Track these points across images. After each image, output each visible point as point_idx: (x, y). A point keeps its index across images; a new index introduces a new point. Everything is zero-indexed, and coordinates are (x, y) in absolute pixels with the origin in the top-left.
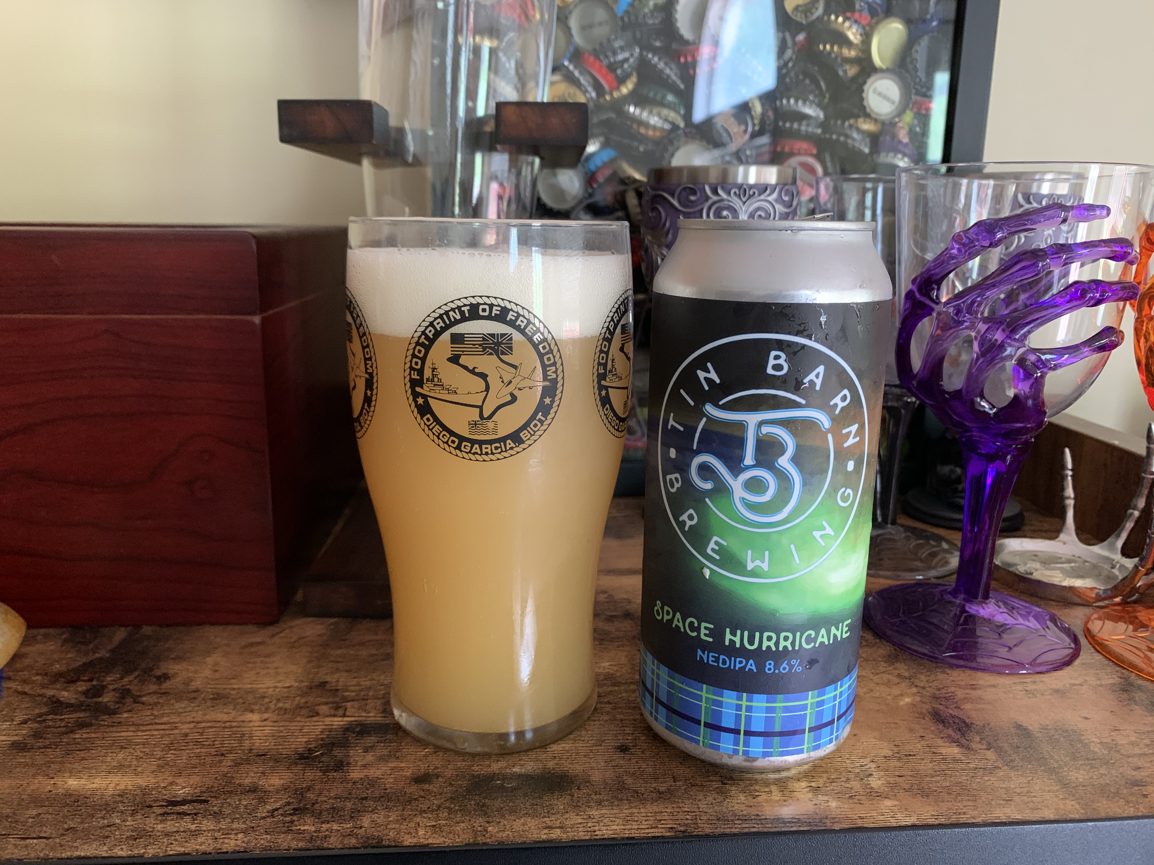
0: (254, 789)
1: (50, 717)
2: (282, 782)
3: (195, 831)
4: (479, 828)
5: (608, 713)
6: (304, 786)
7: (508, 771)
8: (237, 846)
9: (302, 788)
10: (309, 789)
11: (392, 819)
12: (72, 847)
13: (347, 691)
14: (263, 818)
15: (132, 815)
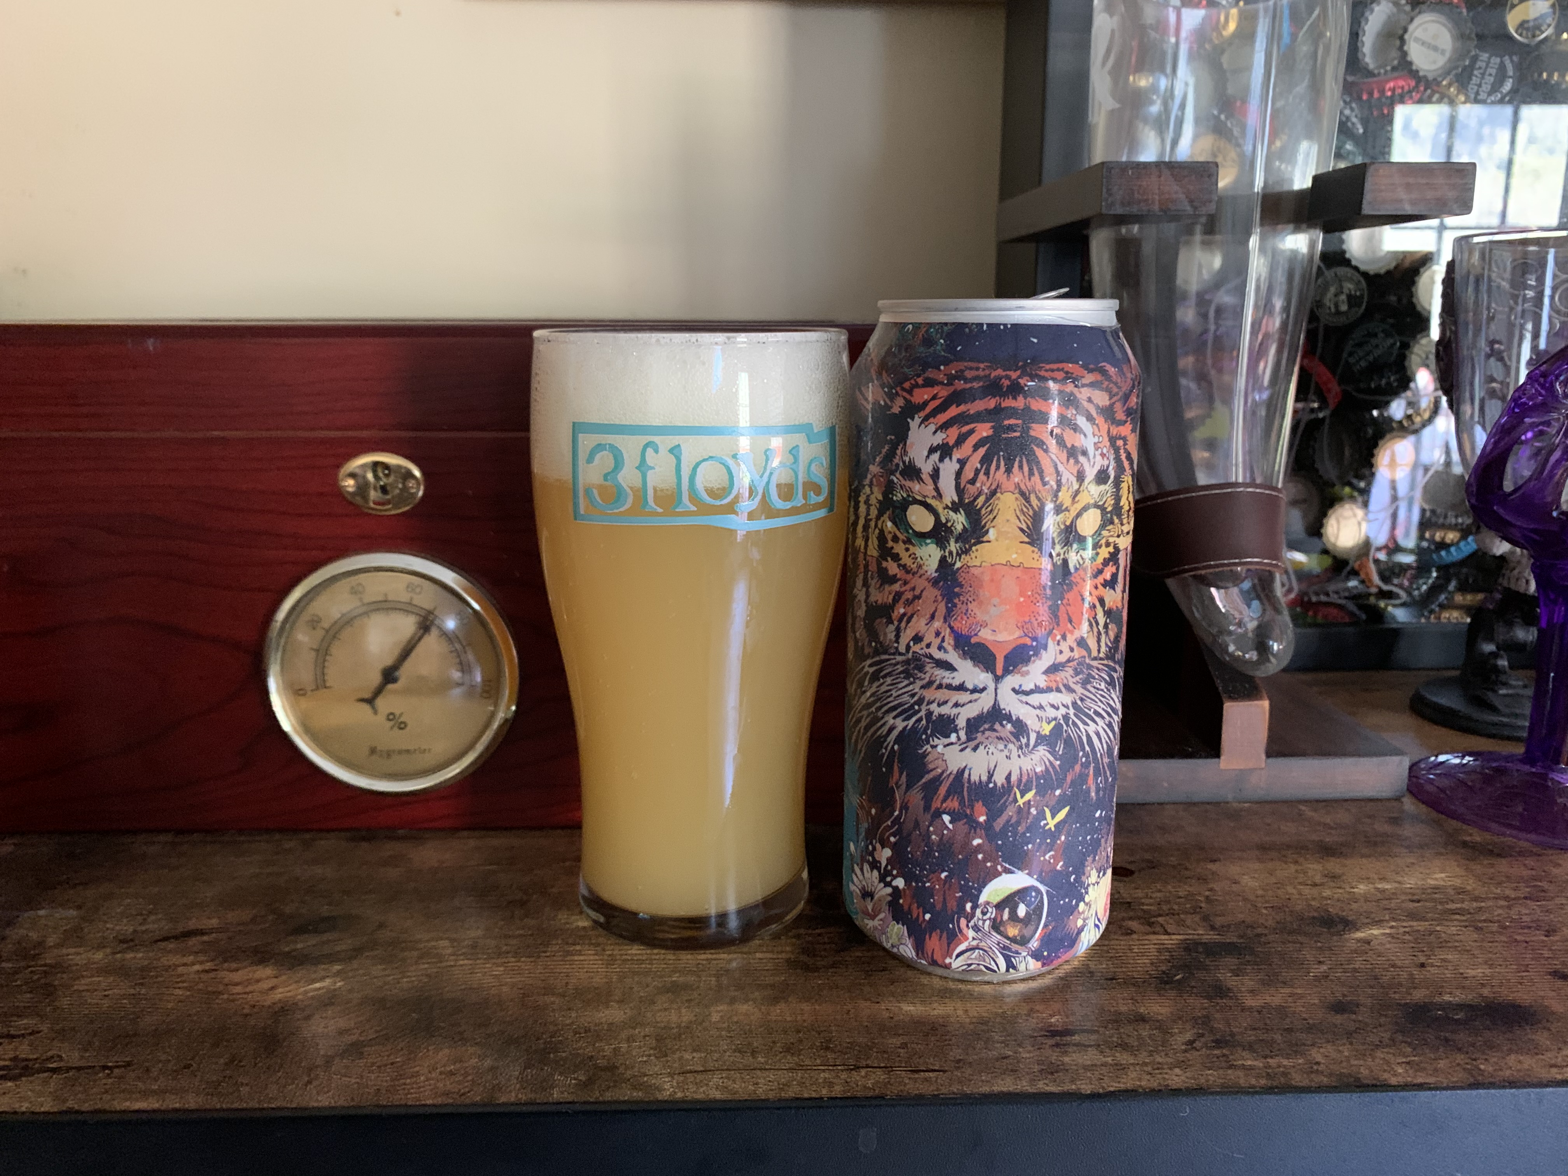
0: (1142, 1019)
1: (802, 931)
2: (1168, 1010)
3: (1116, 1065)
4: (1469, 1067)
5: (1500, 933)
6: (1199, 1014)
7: (1437, 999)
8: (1185, 1082)
9: (1200, 1018)
10: (1207, 1017)
11: (1346, 1054)
12: (983, 1081)
13: (1143, 904)
14: (1186, 1051)
15: (1020, 1045)
